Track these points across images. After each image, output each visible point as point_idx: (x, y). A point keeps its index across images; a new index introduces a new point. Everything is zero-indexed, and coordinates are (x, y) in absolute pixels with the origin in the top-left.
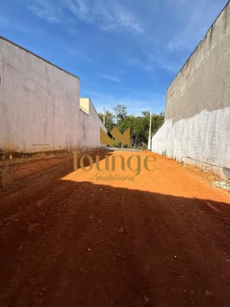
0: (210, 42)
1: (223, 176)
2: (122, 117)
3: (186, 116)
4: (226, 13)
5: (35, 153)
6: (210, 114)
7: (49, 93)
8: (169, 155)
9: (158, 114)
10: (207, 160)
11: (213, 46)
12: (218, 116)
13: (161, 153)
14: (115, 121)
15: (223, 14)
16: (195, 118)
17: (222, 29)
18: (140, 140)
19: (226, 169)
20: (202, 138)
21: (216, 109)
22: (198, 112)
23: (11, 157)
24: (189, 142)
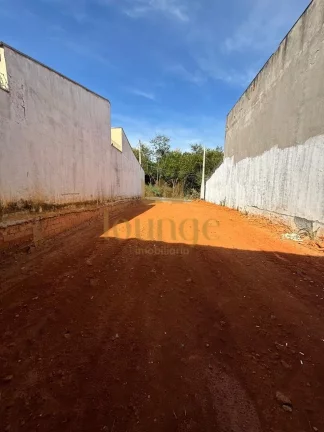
0: (284, 59)
1: (294, 226)
2: (163, 153)
3: (252, 154)
4: (303, 22)
5: (65, 205)
6: (282, 152)
7: (76, 125)
8: (229, 205)
9: (213, 148)
10: (277, 208)
11: (287, 65)
12: (290, 156)
13: (218, 203)
14: (154, 159)
15: (300, 23)
16: (264, 156)
17: (298, 43)
18: (189, 186)
19: (297, 219)
20: (272, 182)
21: (289, 146)
22: (267, 148)
23: (41, 210)
24: (256, 187)
